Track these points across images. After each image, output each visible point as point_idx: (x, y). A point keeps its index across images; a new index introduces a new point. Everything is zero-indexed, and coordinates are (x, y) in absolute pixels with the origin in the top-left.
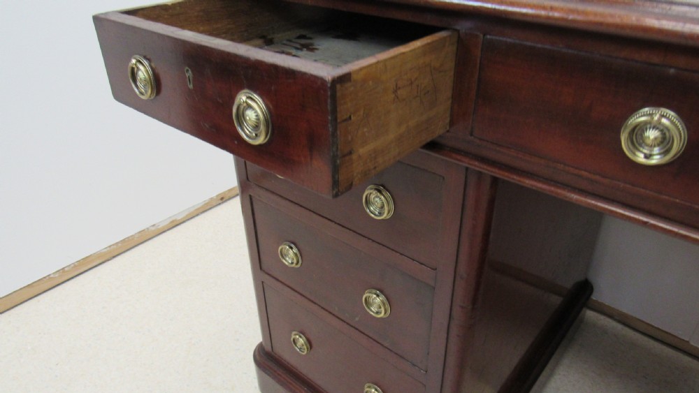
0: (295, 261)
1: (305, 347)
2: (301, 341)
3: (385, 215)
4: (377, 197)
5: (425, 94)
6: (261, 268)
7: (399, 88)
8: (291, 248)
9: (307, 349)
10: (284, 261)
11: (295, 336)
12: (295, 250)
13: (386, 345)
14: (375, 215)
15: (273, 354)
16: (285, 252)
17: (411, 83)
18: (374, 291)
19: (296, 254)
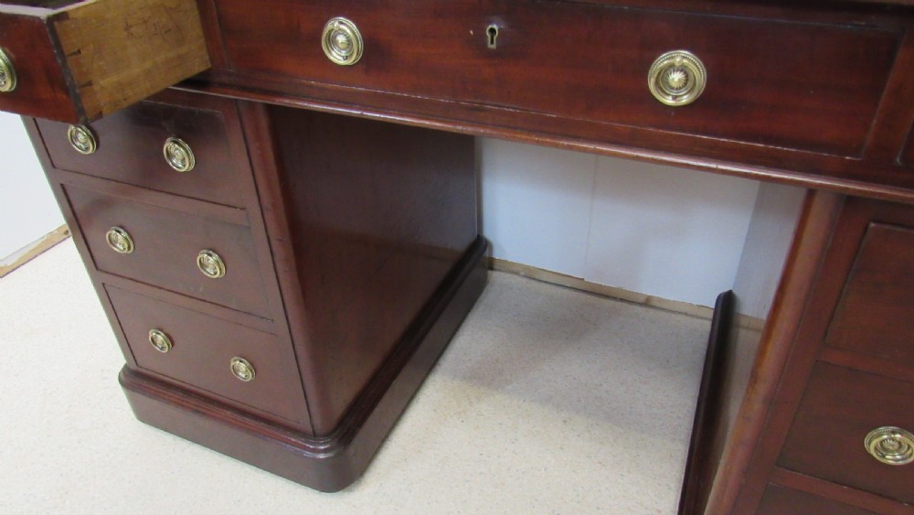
0: (126, 246)
1: (166, 345)
2: (160, 338)
3: (187, 165)
4: (177, 149)
5: (166, 32)
6: (97, 268)
7: (131, 26)
8: (120, 232)
9: (169, 345)
10: (115, 249)
11: (152, 333)
12: (124, 234)
13: (234, 307)
14: (179, 168)
15: (140, 370)
16: (113, 237)
17: (145, 22)
18: (205, 251)
19: (126, 238)
